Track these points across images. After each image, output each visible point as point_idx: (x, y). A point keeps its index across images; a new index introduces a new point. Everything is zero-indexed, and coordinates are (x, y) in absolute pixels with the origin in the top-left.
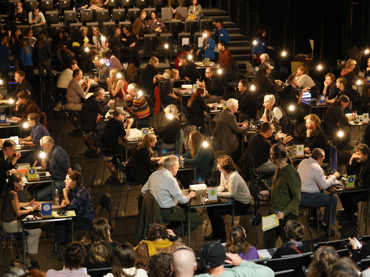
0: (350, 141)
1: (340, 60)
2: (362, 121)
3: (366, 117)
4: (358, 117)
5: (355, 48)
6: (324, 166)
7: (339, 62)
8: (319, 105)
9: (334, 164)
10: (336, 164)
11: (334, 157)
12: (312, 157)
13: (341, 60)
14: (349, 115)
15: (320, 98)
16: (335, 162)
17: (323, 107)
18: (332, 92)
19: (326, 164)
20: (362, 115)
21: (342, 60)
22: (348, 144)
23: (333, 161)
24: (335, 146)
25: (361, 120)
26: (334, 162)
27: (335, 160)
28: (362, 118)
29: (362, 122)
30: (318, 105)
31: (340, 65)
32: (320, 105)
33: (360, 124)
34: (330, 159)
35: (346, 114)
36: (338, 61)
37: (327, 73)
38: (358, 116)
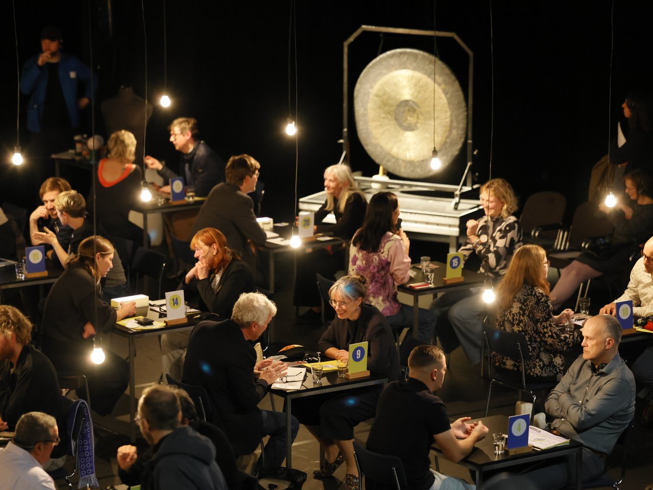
0: (134, 385)
1: (82, 134)
2: (165, 316)
3: (175, 302)
4: (153, 306)
5: (127, 92)
6: (55, 468)
7: (79, 142)
8: (25, 278)
9: (85, 457)
10: (90, 456)
11: (84, 437)
12: (17, 442)
13: (85, 136)
14: (122, 303)
15: (25, 258)
16: (89, 450)
17: (38, 286)
18: (62, 233)
19: (60, 462)
20: (163, 297)
21: (89, 137)
22: (127, 392)
23: (81, 449)
24: (86, 399)
25: (162, 315)
26: (84, 451)
27: (89, 445)
28: (164, 308)
29: (165, 319)
30: (23, 278)
31: (84, 152)
32: (27, 280)
33: (158, 324)
34: (73, 443)
35: (112, 300)
36: (77, 138)
37: (44, 179)
38: (152, 303)
